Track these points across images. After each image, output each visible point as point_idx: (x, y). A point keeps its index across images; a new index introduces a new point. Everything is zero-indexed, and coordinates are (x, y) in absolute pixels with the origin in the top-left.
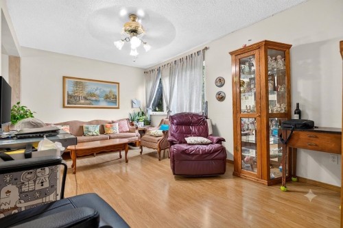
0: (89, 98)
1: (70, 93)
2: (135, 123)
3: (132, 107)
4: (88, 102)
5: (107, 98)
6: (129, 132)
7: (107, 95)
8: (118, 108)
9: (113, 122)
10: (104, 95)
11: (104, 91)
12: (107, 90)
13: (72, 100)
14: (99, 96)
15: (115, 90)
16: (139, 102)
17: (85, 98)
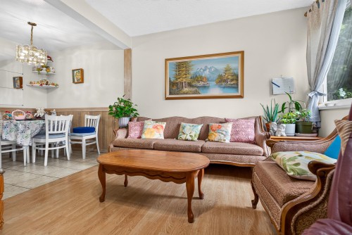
0: (194, 84)
1: (172, 79)
2: (274, 125)
3: (272, 93)
4: (193, 89)
5: (221, 81)
6: (254, 142)
7: (220, 76)
8: (241, 97)
9: (226, 121)
10: (216, 76)
11: (216, 70)
12: (221, 67)
13: (175, 88)
14: (208, 79)
15: (235, 66)
16: (289, 82)
17: (190, 85)
